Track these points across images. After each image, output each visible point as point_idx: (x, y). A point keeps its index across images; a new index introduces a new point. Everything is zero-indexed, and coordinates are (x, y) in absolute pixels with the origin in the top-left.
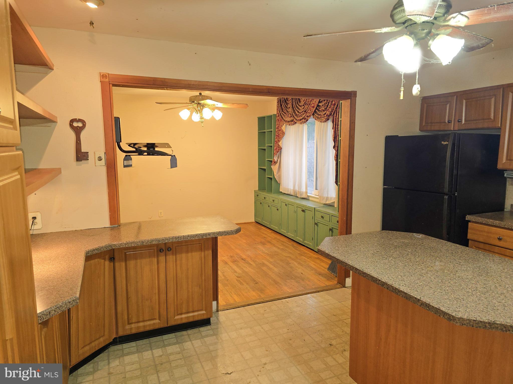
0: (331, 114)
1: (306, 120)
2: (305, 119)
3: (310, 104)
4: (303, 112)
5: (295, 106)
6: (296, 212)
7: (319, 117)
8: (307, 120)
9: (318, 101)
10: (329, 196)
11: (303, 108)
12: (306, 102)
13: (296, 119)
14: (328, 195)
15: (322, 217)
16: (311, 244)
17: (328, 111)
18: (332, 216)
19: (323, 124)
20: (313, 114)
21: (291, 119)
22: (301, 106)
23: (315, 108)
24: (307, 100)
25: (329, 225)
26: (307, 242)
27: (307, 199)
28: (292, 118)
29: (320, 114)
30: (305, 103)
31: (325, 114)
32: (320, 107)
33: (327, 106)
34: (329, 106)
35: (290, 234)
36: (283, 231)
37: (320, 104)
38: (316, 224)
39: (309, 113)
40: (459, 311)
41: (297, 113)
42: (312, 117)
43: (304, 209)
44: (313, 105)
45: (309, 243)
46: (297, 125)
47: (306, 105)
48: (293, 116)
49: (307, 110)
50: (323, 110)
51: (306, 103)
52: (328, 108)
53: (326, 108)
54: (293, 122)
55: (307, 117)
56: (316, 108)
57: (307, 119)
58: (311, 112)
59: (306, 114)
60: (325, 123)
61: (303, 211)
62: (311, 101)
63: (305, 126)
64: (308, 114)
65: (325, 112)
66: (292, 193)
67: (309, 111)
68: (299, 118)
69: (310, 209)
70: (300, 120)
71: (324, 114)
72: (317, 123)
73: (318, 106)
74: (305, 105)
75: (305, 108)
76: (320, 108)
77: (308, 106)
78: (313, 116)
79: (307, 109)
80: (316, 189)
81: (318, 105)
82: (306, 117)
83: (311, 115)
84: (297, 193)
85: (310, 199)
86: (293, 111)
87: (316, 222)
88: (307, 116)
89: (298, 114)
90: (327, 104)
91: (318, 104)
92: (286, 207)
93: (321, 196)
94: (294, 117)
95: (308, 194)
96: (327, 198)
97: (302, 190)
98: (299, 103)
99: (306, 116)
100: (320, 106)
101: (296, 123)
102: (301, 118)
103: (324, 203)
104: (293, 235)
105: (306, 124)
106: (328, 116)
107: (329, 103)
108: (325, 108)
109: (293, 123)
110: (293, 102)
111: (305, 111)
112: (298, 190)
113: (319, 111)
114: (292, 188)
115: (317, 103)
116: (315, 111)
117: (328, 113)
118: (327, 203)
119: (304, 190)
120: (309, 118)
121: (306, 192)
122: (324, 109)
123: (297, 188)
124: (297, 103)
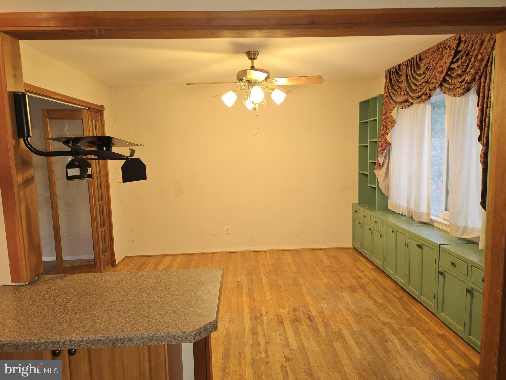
0: (474, 80)
1: (427, 96)
2: (426, 94)
3: (434, 69)
4: (423, 83)
5: (410, 77)
6: (408, 245)
7: (452, 87)
8: (430, 97)
9: (451, 60)
10: (470, 225)
11: (423, 78)
12: (429, 67)
13: (412, 98)
14: (466, 224)
15: (453, 264)
16: (431, 304)
17: (469, 74)
18: (472, 266)
19: (458, 99)
20: (441, 85)
21: (404, 98)
22: (420, 75)
23: (444, 74)
24: (429, 63)
25: (466, 281)
26: (423, 299)
27: (431, 225)
28: (406, 97)
29: (453, 82)
30: (427, 68)
31: (463, 81)
32: (453, 71)
33: (467, 66)
34: (470, 66)
35: (399, 278)
36: (389, 271)
37: (453, 66)
38: (441, 273)
39: (433, 83)
41: (414, 88)
42: (438, 90)
43: (420, 243)
44: (440, 69)
45: (428, 301)
46: (414, 106)
47: (429, 71)
48: (408, 93)
49: (430, 79)
50: (459, 75)
51: (429, 69)
52: (468, 70)
53: (465, 71)
54: (407, 103)
55: (429, 91)
56: (447, 74)
57: (429, 95)
58: (436, 81)
59: (428, 85)
60: (463, 98)
61: (419, 246)
62: (437, 64)
63: (428, 107)
64: (431, 86)
65: (464, 77)
66: (405, 213)
67: (433, 81)
68: (416, 95)
69: (432, 245)
70: (419, 97)
71: (461, 82)
72: (448, 99)
73: (450, 69)
74: (426, 72)
75: (426, 76)
76: (453, 73)
77: (432, 73)
78: (441, 87)
79: (430, 78)
80: (446, 210)
81: (450, 67)
82: (427, 91)
83: (437, 87)
84: (413, 214)
85: (435, 224)
86: (407, 84)
87: (442, 270)
88: (429, 88)
89: (416, 88)
90: (466, 62)
91: (450, 65)
92: (393, 235)
93: (453, 224)
94: (409, 95)
95: (432, 217)
96: (465, 229)
97: (421, 210)
98: (416, 71)
99: (428, 89)
100: (454, 69)
101: (412, 103)
102: (420, 94)
103: (459, 236)
104: (403, 282)
105: (429, 104)
106: (468, 83)
107: (470, 60)
108: (462, 71)
109: (407, 104)
110: (408, 71)
111: (426, 82)
112: (414, 209)
113: (451, 77)
114: (405, 205)
115: (448, 65)
116: (444, 80)
117: (468, 78)
118: (465, 237)
119: (424, 209)
120: (433, 92)
121: (429, 214)
122: (460, 72)
123: (413, 206)
124: (415, 71)
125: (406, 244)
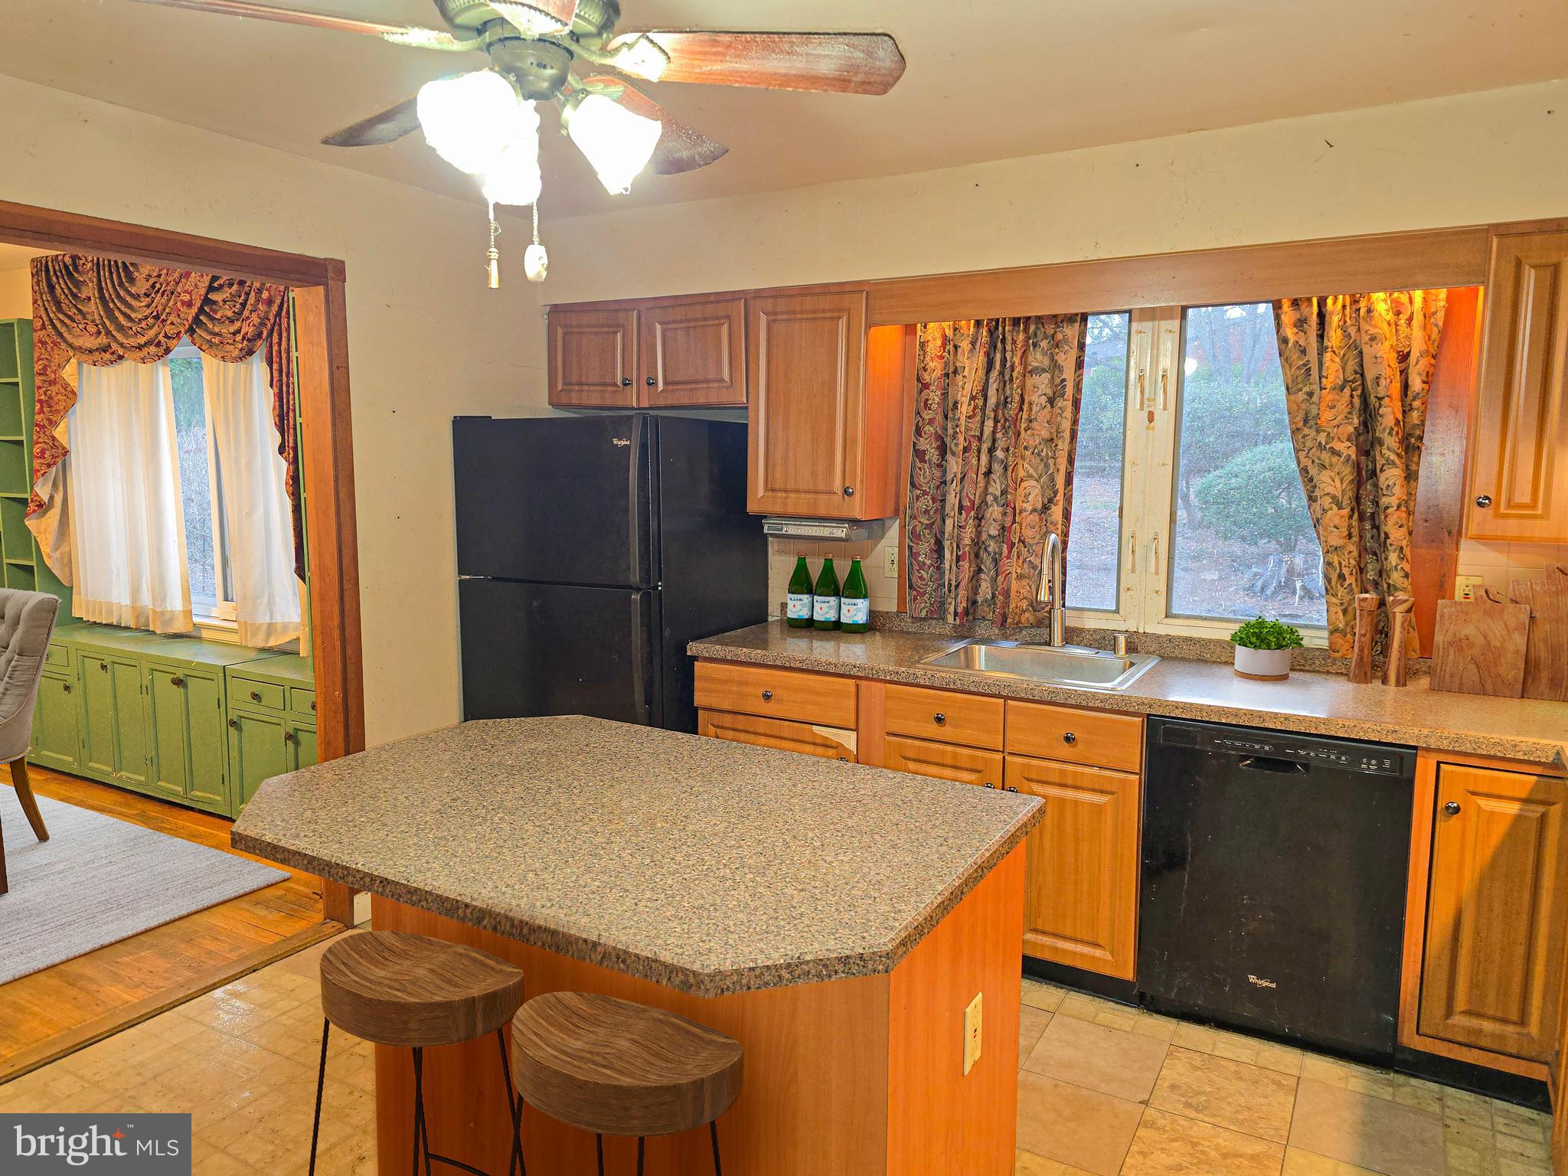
0: (260, 335)
1: (162, 349)
2: (159, 344)
3: (172, 293)
4: (146, 318)
5: (110, 295)
6: (148, 690)
7: (216, 340)
8: (168, 351)
9: (207, 284)
10: (278, 619)
11: (148, 306)
12: (158, 286)
13: (122, 345)
14: (271, 618)
15: (256, 696)
16: (216, 797)
17: (248, 322)
18: (292, 688)
19: (231, 366)
20: (191, 331)
21: (99, 340)
22: (136, 297)
23: (194, 310)
24: (159, 276)
25: (282, 722)
26: (200, 796)
27: (194, 637)
28: (103, 340)
29: (216, 330)
30: (153, 286)
31: (238, 331)
32: (214, 307)
33: (244, 305)
34: (249, 307)
35: (129, 775)
36: (99, 768)
37: (213, 296)
38: (233, 723)
39: (172, 323)
40: (710, 950)
41: (124, 323)
42: (185, 338)
43: (180, 674)
44: (186, 297)
45: (208, 795)
46: (127, 365)
47: (159, 295)
48: (108, 333)
49: (165, 314)
50: (228, 318)
51: (159, 289)
52: (246, 313)
53: (240, 313)
54: (108, 354)
55: (166, 340)
56: (201, 310)
57: (165, 347)
58: (179, 321)
59: (161, 325)
60: (241, 365)
61: (178, 682)
62: (178, 283)
63: (163, 373)
64: (170, 330)
65: (238, 324)
66: (128, 620)
67: (172, 318)
68: (133, 342)
69: (205, 674)
70: (140, 348)
71: (234, 334)
72: (209, 363)
73: (206, 301)
74: (153, 295)
75: (154, 305)
76: (215, 312)
77: (169, 300)
78: (191, 336)
79: (164, 310)
80: (226, 599)
81: (206, 297)
82: (161, 337)
83: (183, 333)
84: (150, 620)
85: (205, 634)
86: (104, 311)
87: (233, 715)
88: (166, 333)
89: (129, 325)
90: (240, 297)
91: (207, 294)
92: (106, 677)
93: (246, 622)
94: (113, 336)
95: (196, 620)
96: (271, 629)
97: (168, 606)
98: (126, 285)
99: (162, 334)
100: (215, 303)
101: (121, 357)
102: (142, 340)
103: (261, 644)
104: (142, 778)
105: (165, 364)
106: (249, 340)
107: (248, 294)
108: (234, 312)
109: (107, 356)
110: (102, 278)
111: (157, 317)
112: (151, 607)
113: (212, 319)
114: (126, 601)
115: (203, 291)
116: (197, 320)
117: (248, 329)
118: (272, 643)
119: (175, 603)
120: (174, 342)
121: (188, 613)
122: (230, 314)
123: (146, 600)
124: (121, 284)
125: (144, 689)
